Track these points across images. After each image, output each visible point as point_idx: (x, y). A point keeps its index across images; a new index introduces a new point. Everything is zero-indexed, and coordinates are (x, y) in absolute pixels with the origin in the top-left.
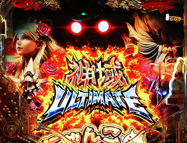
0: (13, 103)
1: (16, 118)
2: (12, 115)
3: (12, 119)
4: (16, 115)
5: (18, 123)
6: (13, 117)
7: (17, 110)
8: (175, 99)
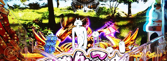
0: (12, 30)
1: (15, 44)
2: (12, 41)
3: (12, 44)
4: (15, 41)
5: (17, 47)
6: (13, 43)
7: (16, 37)
8: (154, 27)
